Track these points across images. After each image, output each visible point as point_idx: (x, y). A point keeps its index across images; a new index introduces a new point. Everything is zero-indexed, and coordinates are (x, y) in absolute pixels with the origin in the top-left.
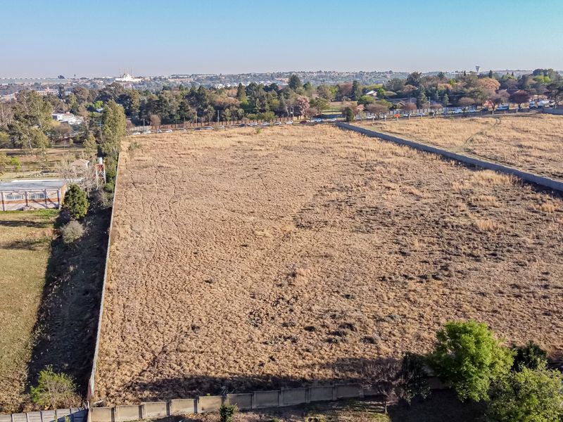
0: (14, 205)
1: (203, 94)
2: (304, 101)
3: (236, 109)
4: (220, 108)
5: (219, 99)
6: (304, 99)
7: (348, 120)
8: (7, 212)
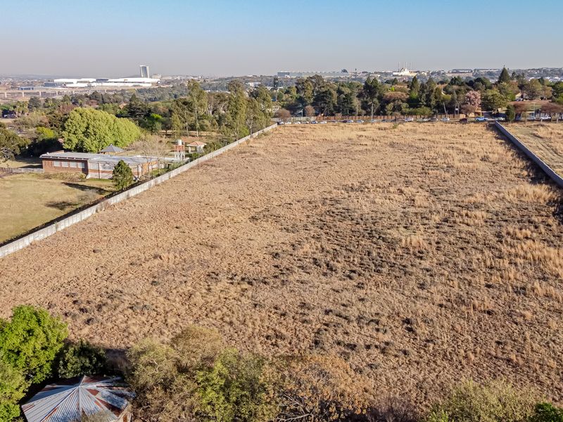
0: (105, 174)
1: (375, 87)
2: (473, 97)
3: (400, 103)
4: (384, 102)
5: (389, 93)
6: (474, 94)
7: (507, 120)
8: (100, 180)
